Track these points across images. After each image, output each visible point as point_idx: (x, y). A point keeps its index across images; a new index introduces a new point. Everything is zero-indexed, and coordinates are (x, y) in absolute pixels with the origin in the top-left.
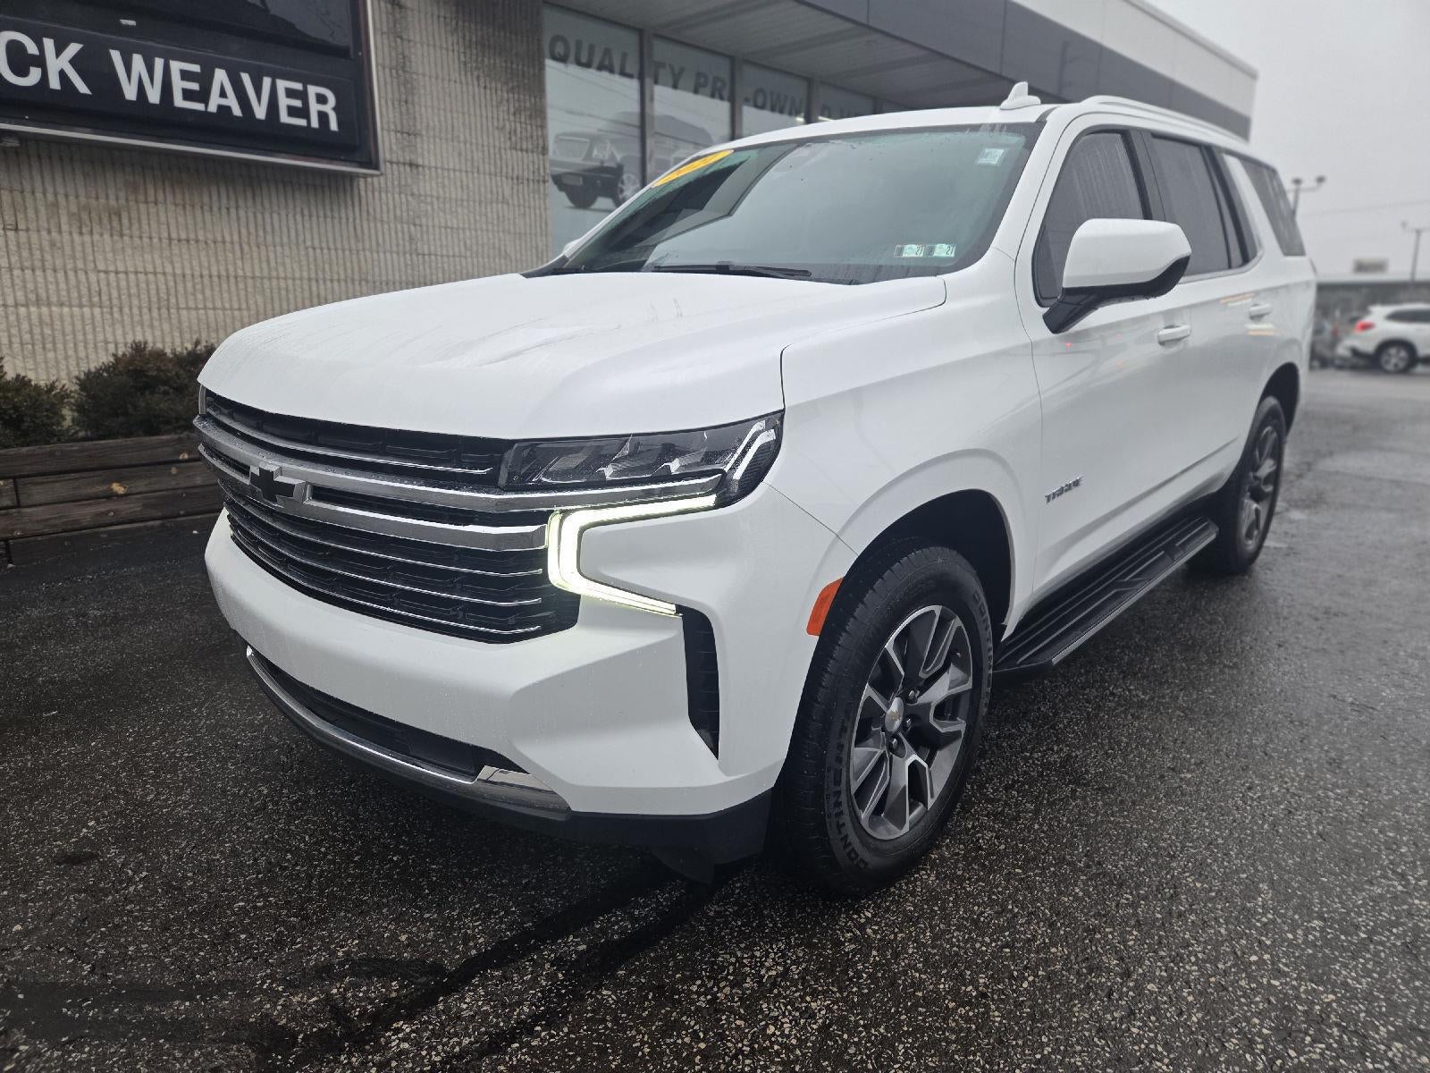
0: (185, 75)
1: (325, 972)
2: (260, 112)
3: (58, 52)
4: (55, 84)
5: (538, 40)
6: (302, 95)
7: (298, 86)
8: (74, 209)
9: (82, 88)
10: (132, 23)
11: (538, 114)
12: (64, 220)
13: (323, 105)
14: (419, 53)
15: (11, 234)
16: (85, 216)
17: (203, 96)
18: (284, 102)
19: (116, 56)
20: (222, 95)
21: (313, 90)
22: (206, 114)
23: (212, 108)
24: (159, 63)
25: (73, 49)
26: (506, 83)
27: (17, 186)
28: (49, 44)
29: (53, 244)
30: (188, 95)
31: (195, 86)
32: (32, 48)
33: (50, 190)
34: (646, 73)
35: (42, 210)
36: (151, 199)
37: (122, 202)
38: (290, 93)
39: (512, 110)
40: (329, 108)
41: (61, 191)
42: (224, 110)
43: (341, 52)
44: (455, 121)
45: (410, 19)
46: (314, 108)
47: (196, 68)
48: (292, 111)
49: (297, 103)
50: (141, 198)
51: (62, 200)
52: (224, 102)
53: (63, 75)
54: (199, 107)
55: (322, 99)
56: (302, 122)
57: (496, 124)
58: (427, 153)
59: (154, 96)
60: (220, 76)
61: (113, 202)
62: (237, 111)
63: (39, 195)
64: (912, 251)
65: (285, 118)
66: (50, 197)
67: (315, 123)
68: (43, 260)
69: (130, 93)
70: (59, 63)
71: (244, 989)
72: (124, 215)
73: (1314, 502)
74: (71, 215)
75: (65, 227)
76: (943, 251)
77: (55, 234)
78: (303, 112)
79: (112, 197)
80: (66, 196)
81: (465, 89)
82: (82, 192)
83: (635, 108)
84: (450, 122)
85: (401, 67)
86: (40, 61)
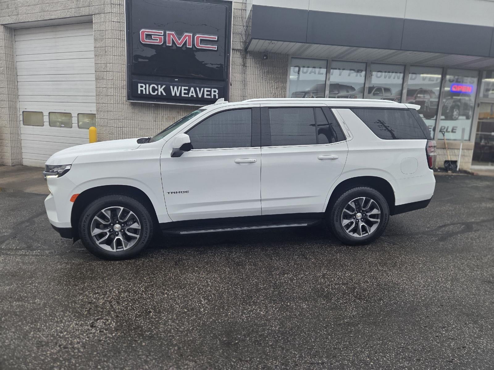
0: (185, 90)
2: (200, 96)
3: (161, 88)
4: (160, 94)
5: (286, 69)
6: (210, 91)
7: (210, 89)
8: (166, 117)
9: (164, 94)
10: (177, 80)
11: (284, 88)
12: (164, 119)
14: (249, 76)
15: (155, 122)
16: (168, 118)
17: (188, 94)
18: (206, 93)
19: (171, 87)
20: (192, 93)
21: (213, 90)
22: (188, 97)
23: (190, 96)
24: (180, 87)
25: (164, 86)
26: (275, 81)
27: (157, 113)
28: (159, 86)
29: (161, 124)
30: (185, 94)
31: (186, 92)
32: (156, 88)
33: (162, 114)
34: (328, 72)
35: (161, 117)
36: (182, 115)
37: (176, 116)
38: (207, 91)
39: (275, 88)
40: (216, 94)
41: (164, 113)
42: (192, 96)
44: (257, 92)
45: (248, 69)
46: (213, 93)
47: (187, 88)
48: (207, 95)
49: (209, 93)
50: (180, 114)
51: (164, 115)
52: (192, 94)
53: (161, 92)
54: (187, 96)
55: (215, 92)
56: (210, 97)
57: (270, 92)
59: (178, 94)
60: (192, 89)
61: (174, 116)
62: (195, 96)
63: (161, 115)
65: (205, 96)
66: (162, 115)
67: (212, 97)
68: (159, 127)
69: (173, 94)
70: (161, 90)
72: (176, 118)
74: (165, 118)
75: (164, 121)
77: (162, 122)
78: (210, 95)
79: (174, 114)
80: (165, 114)
81: (261, 84)
82: (168, 114)
84: (256, 93)
86: (157, 90)
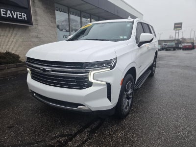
0: (3, 11)
1: (56, 137)
2: (15, 17)
5: (54, 7)
6: (21, 15)
11: (55, 18)
13: (24, 16)
14: (37, 9)
17: (6, 14)
18: (18, 15)
20: (9, 14)
23: (8, 16)
26: (50, 13)
30: (4, 14)
31: (5, 13)
34: (69, 13)
38: (19, 14)
39: (51, 17)
40: (25, 16)
43: (26, 8)
45: (36, 4)
46: (23, 16)
47: (5, 10)
48: (20, 17)
54: (6, 16)
55: (24, 15)
57: (49, 19)
58: (39, 23)
60: (9, 12)
62: (11, 17)
64: (121, 37)
65: (19, 18)
67: (23, 19)
71: (45, 141)
73: (158, 67)
76: (125, 37)
81: (44, 14)
83: (68, 17)
84: (42, 19)
85: (35, 11)
